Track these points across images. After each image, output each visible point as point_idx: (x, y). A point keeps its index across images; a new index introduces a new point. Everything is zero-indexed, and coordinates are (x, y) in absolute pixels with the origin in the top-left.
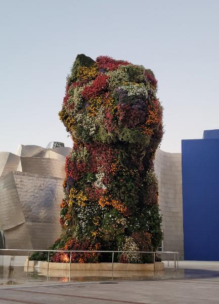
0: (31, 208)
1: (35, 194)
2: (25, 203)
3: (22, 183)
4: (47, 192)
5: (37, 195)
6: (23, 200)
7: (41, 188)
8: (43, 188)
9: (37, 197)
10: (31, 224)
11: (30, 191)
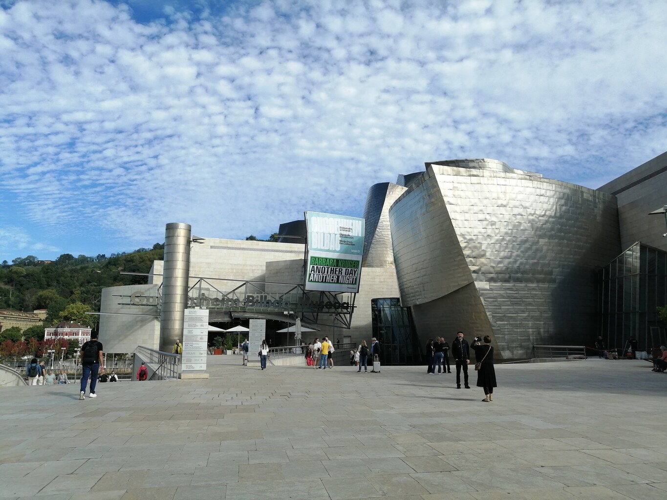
0: (483, 247)
1: (488, 217)
2: (468, 237)
3: (457, 193)
4: (516, 211)
5: (494, 219)
6: (463, 231)
7: (500, 202)
8: (504, 203)
9: (493, 224)
10: (487, 287)
11: (476, 209)
